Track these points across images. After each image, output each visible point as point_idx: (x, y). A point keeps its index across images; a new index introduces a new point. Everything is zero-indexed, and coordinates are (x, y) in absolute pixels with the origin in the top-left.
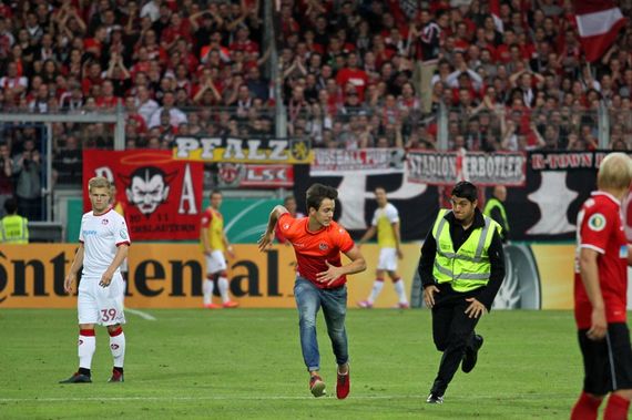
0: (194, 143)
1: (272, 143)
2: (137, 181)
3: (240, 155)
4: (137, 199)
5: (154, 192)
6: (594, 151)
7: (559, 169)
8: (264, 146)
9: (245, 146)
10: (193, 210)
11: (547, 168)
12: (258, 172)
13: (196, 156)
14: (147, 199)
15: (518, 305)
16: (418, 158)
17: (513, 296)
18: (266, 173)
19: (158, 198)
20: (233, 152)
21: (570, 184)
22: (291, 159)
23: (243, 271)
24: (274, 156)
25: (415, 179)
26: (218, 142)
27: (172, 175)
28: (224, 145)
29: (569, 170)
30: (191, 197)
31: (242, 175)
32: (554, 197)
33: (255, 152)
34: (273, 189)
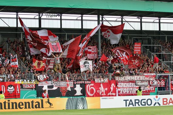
0: (18, 80)
1: (32, 80)
2: (9, 88)
3: (26, 82)
4: (9, 91)
5: (12, 90)
6: (84, 81)
7: (79, 84)
8: (30, 81)
9: (27, 81)
10: (19, 93)
11: (77, 84)
12: (29, 85)
13: (19, 83)
14: (11, 91)
15: (84, 108)
16: (56, 82)
17: (83, 106)
18: (31, 86)
19: (13, 91)
20: (25, 82)
21: (81, 86)
22: (35, 83)
24: (32, 82)
25: (56, 86)
26: (22, 80)
27: (15, 86)
28: (23, 81)
29: (80, 84)
30: (18, 90)
31: (27, 86)
32: (78, 89)
33: (29, 82)
34: (32, 89)
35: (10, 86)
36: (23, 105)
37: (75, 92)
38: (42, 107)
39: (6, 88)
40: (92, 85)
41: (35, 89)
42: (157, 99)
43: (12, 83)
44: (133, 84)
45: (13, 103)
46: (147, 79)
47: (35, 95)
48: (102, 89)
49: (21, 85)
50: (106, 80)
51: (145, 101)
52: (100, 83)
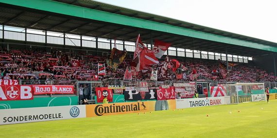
0: (110, 86)
1: (121, 86)
3: (116, 88)
4: (104, 95)
5: (106, 94)
6: (155, 87)
8: (119, 86)
9: (117, 86)
11: (151, 89)
12: (119, 90)
13: (111, 88)
21: (154, 91)
22: (123, 88)
23: (135, 106)
24: (121, 88)
25: (137, 91)
26: (113, 86)
27: (108, 91)
29: (153, 89)
30: (111, 95)
31: (117, 91)
32: (152, 93)
33: (118, 88)
34: (120, 93)
35: (105, 91)
36: (125, 108)
37: (150, 96)
38: (139, 110)
39: (102, 93)
40: (160, 90)
41: (123, 94)
42: (207, 100)
43: (106, 89)
44: (184, 89)
45: (117, 107)
46: (191, 86)
47: (123, 99)
48: (167, 94)
49: (113, 90)
50: (168, 86)
51: (201, 102)
52: (165, 89)
